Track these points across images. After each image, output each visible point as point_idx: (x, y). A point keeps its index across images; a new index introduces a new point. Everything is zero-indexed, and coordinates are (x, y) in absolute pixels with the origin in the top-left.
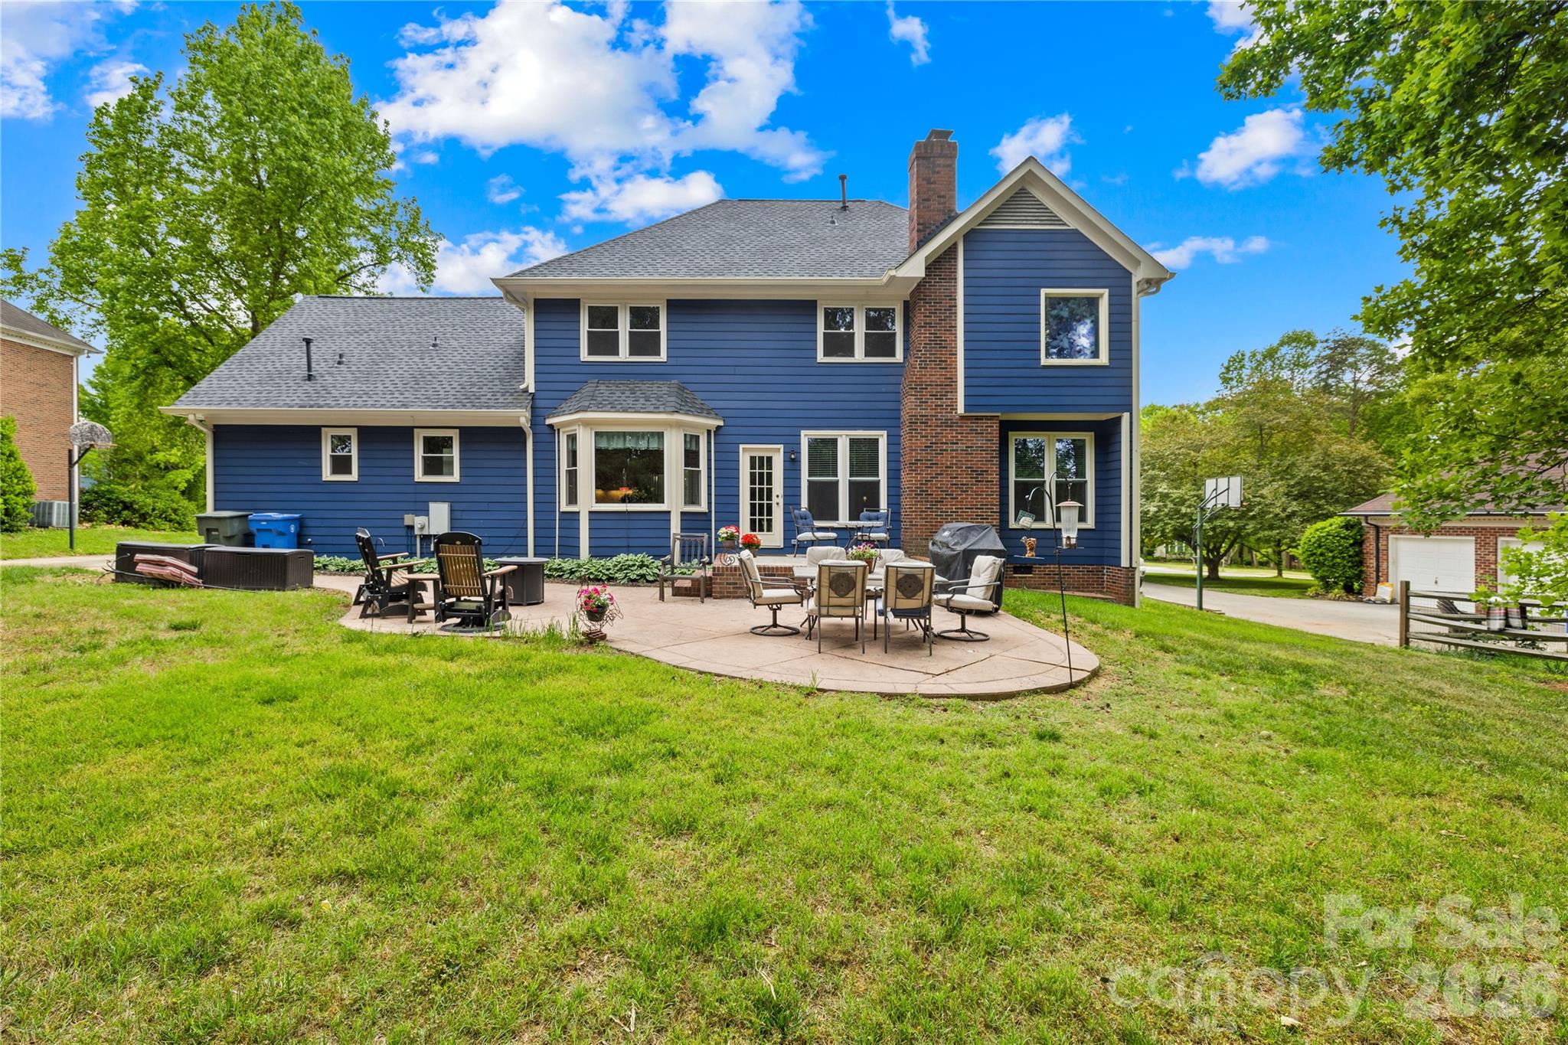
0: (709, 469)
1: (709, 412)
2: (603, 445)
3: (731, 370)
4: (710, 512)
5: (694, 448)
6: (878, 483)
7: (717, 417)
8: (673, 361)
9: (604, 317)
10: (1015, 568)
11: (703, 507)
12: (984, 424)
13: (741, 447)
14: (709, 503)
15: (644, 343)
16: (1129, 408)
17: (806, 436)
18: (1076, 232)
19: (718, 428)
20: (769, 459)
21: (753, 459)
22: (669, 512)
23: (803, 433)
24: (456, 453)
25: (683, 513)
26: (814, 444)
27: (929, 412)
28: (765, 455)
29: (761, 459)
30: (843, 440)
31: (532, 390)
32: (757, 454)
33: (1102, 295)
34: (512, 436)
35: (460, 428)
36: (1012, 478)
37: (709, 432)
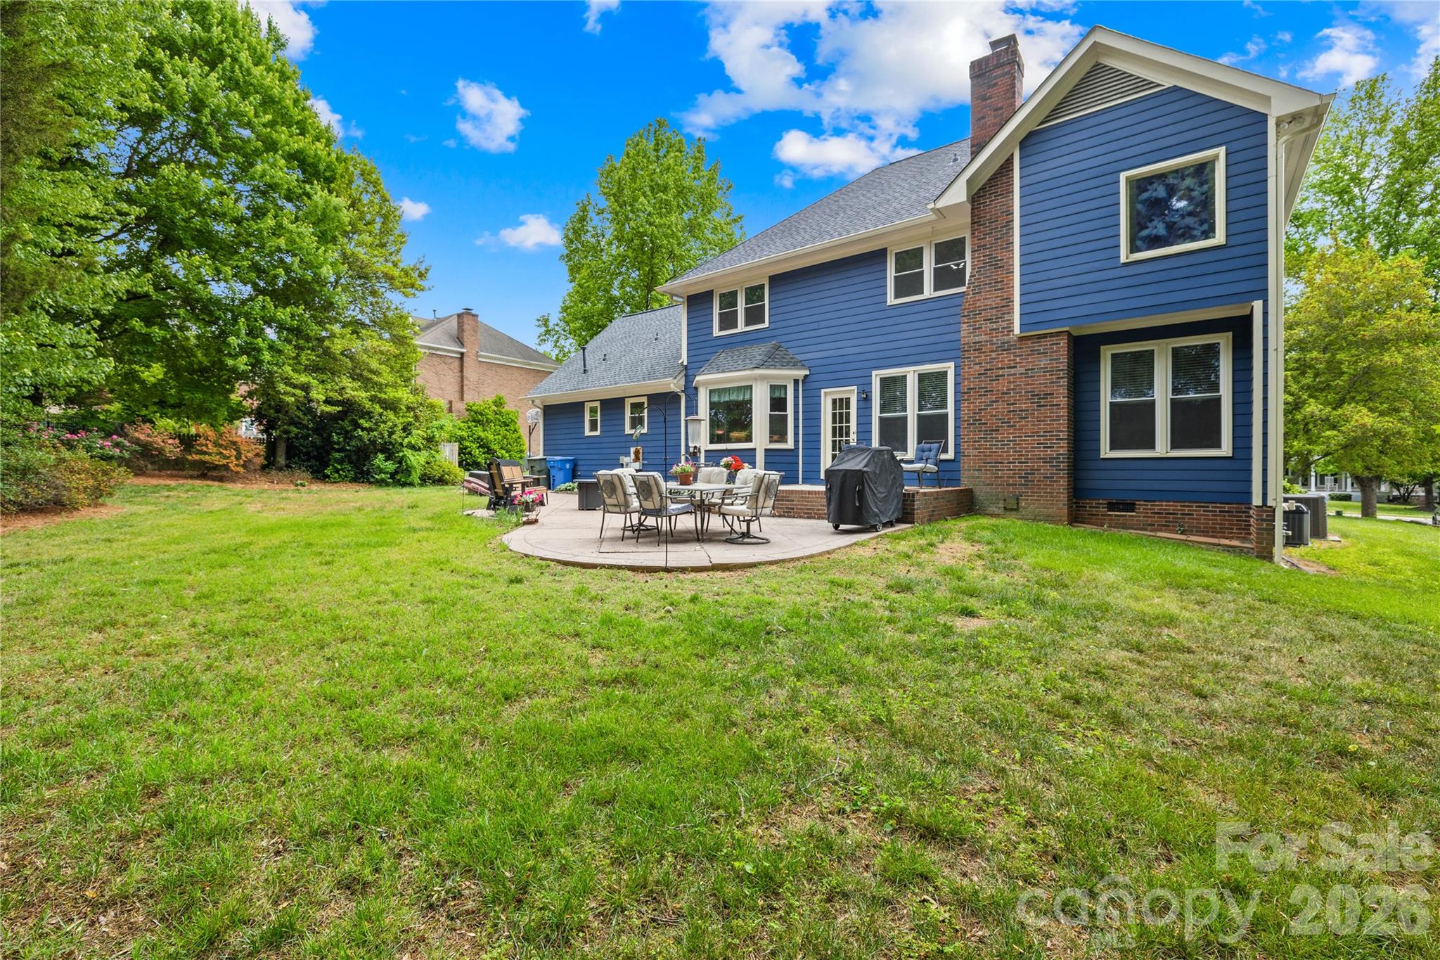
0: (796, 412)
1: (795, 364)
2: (716, 399)
3: (815, 326)
4: (797, 448)
5: (783, 396)
6: (946, 415)
7: (803, 367)
8: (773, 326)
9: (729, 299)
10: (1109, 504)
11: (790, 444)
12: (1048, 342)
13: (823, 391)
14: (796, 441)
15: (754, 315)
16: (1263, 293)
17: (876, 376)
18: (1175, 89)
19: (806, 376)
20: (848, 400)
21: (834, 401)
22: (755, 449)
23: (874, 373)
24: (645, 414)
25: (766, 450)
26: (885, 382)
27: (984, 338)
28: (844, 396)
29: (841, 400)
30: (911, 375)
31: (685, 363)
32: (837, 397)
33: (1217, 156)
34: (674, 397)
35: (648, 396)
36: (1106, 397)
37: (796, 382)
